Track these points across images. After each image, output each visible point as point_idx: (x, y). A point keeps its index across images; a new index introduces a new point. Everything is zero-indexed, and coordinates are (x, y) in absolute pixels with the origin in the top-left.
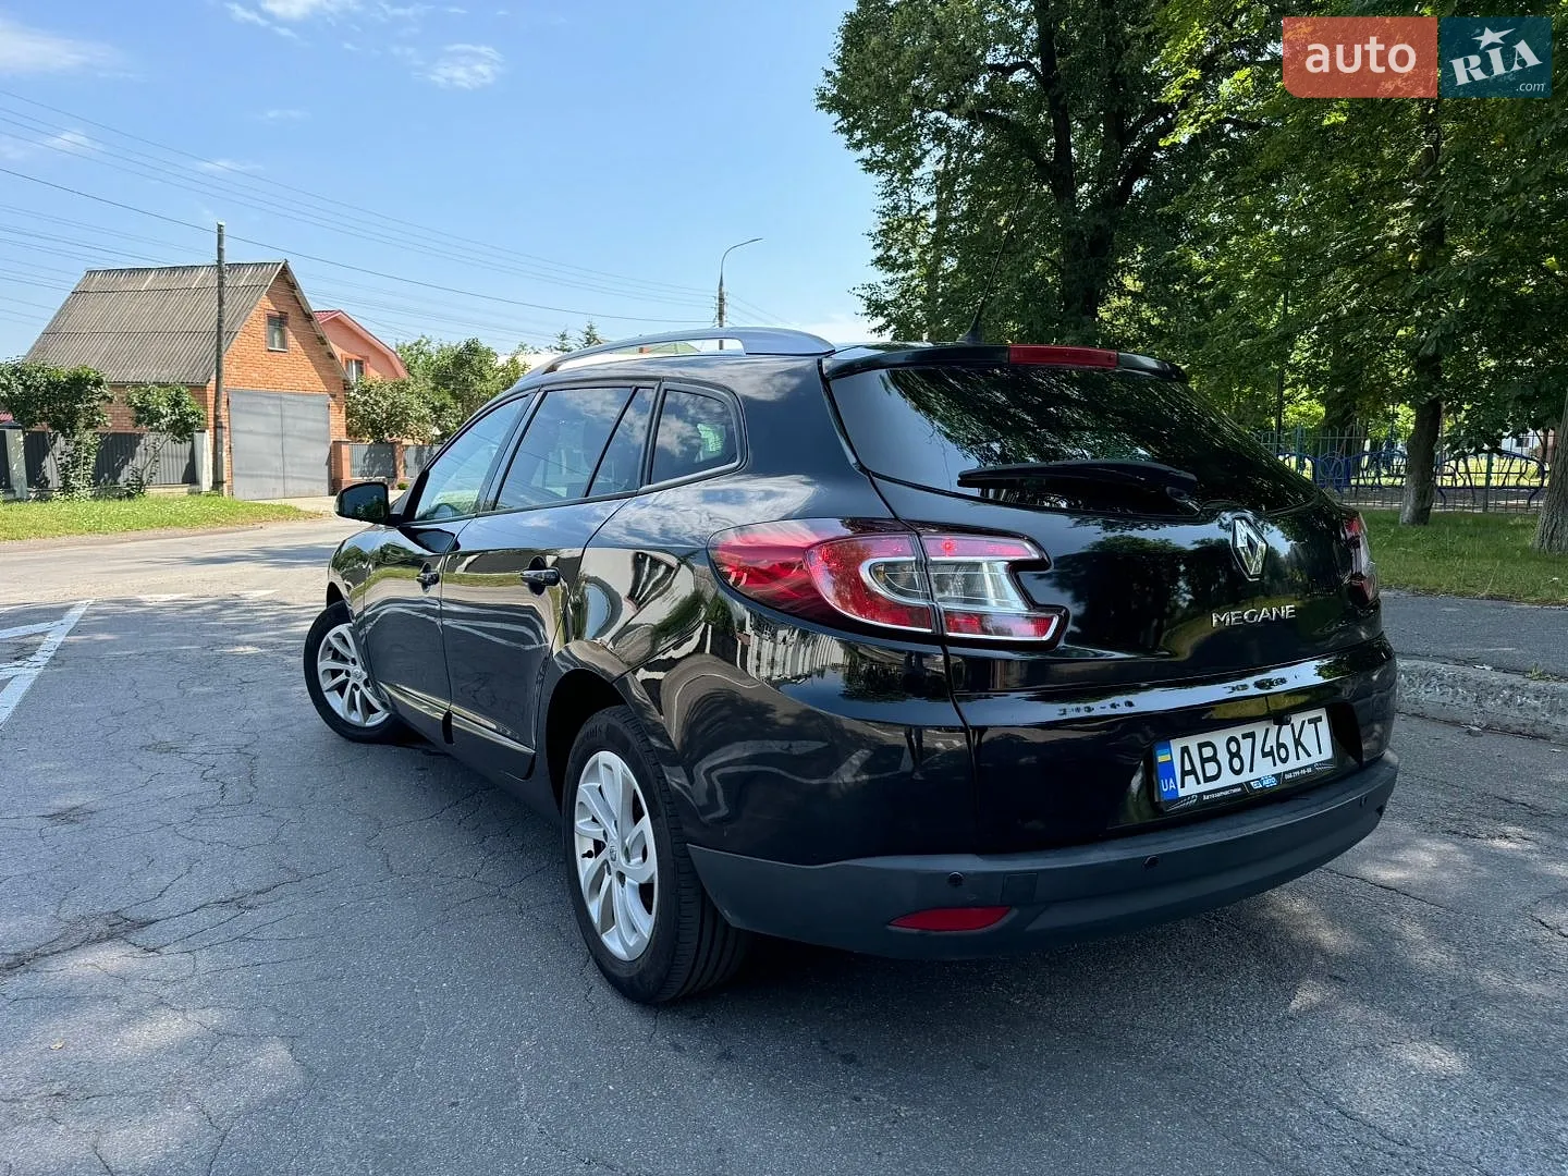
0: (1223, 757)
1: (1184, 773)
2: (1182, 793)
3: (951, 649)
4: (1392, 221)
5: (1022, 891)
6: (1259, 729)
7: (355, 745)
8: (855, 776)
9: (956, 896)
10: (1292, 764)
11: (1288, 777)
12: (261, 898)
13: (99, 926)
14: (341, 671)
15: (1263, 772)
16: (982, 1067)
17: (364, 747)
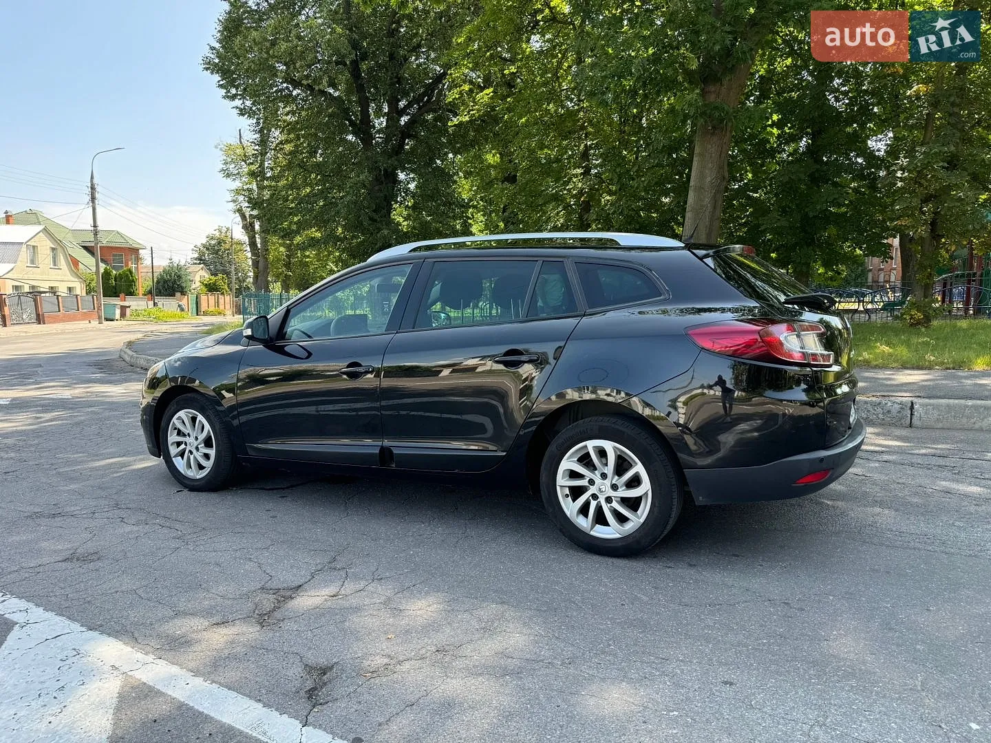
4: (574, 180)
5: (836, 462)
9: (821, 467)
12: (340, 564)
14: (182, 443)
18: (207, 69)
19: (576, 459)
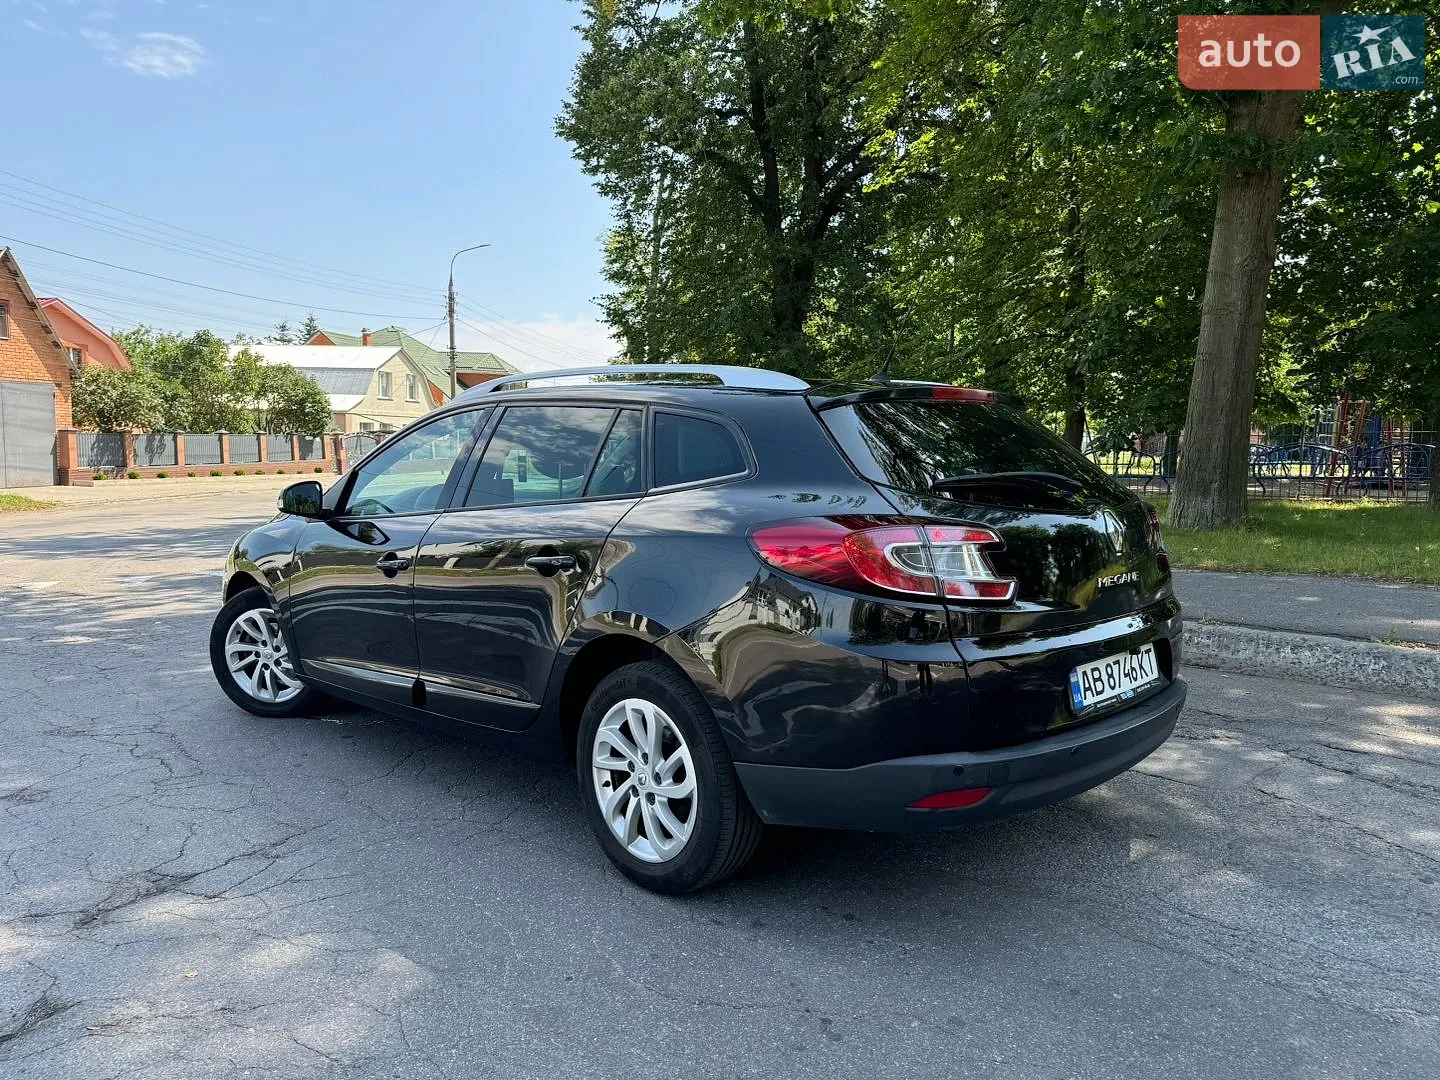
0: (1105, 677)
1: (1086, 690)
2: (1086, 703)
3: (950, 607)
4: (1048, 265)
5: (999, 776)
6: (1120, 657)
7: (266, 720)
8: (870, 704)
9: (958, 783)
10: (1140, 682)
11: (1139, 690)
12: (282, 849)
13: (143, 885)
14: (249, 653)
15: (1126, 688)
16: (945, 913)
17: (277, 721)
18: (561, 134)
19: (618, 727)
